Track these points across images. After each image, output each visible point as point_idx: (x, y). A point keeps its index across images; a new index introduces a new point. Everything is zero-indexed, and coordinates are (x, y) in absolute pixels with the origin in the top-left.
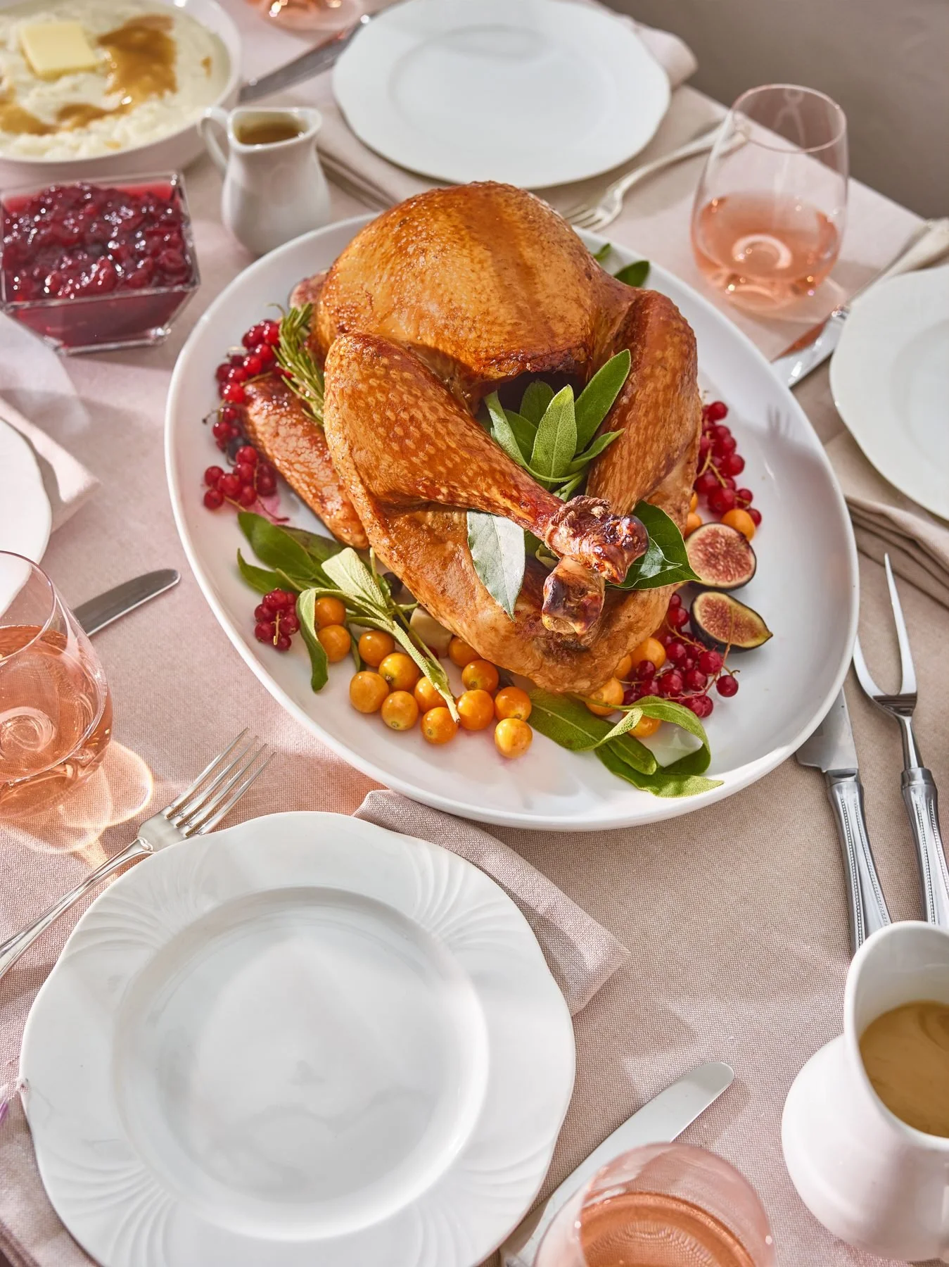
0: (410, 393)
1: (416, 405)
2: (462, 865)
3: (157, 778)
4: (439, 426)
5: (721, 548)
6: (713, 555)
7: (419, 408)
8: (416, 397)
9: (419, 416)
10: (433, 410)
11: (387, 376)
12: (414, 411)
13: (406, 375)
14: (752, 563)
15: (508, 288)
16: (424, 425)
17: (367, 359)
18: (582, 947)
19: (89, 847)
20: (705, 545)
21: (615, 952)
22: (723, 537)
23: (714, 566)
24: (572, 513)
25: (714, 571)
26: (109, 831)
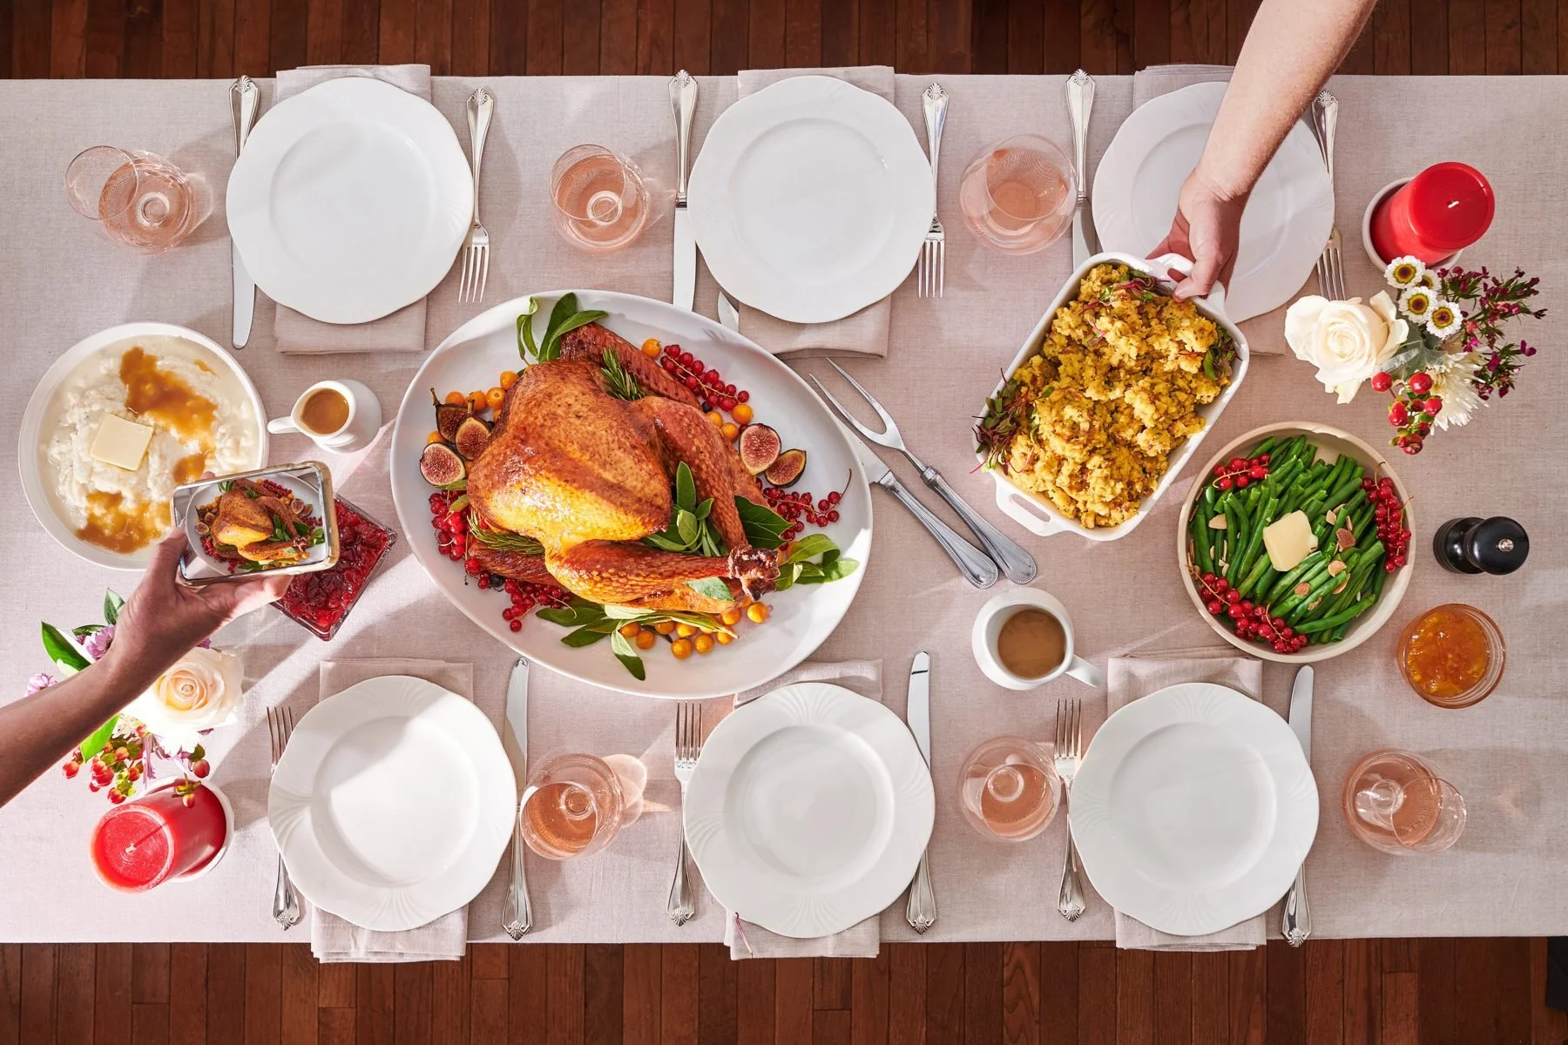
0: (621, 577)
1: (629, 580)
2: (794, 688)
3: (638, 756)
4: (647, 580)
5: (757, 442)
6: (757, 450)
7: (632, 580)
8: (624, 576)
9: (634, 583)
10: (638, 575)
11: (602, 578)
12: (630, 583)
13: (611, 571)
14: (776, 436)
15: (622, 505)
16: (640, 583)
17: (585, 577)
18: (864, 675)
19: (645, 805)
20: (749, 447)
21: (876, 666)
22: (753, 435)
23: (762, 456)
24: (736, 567)
25: (763, 459)
26: (645, 793)
